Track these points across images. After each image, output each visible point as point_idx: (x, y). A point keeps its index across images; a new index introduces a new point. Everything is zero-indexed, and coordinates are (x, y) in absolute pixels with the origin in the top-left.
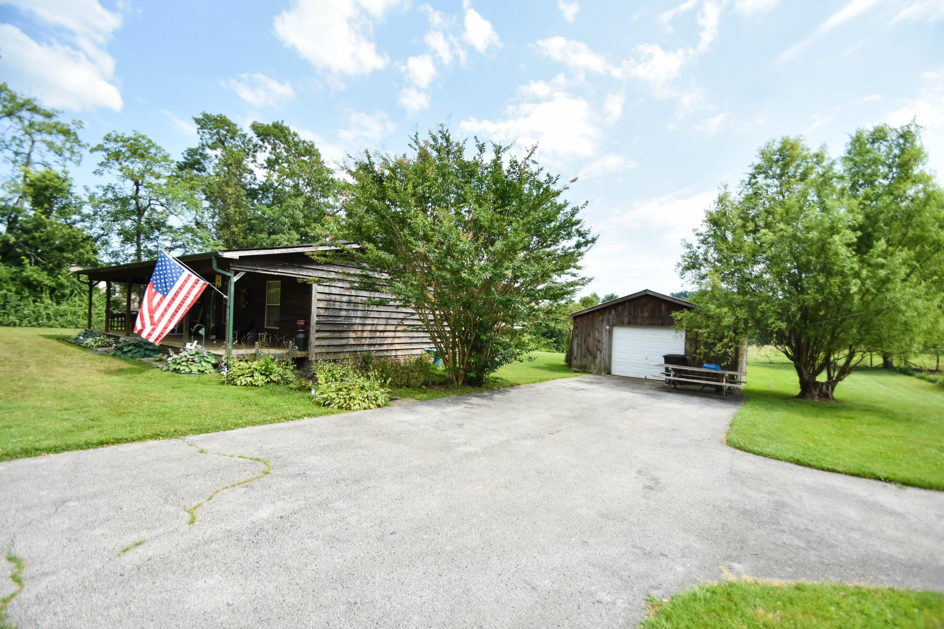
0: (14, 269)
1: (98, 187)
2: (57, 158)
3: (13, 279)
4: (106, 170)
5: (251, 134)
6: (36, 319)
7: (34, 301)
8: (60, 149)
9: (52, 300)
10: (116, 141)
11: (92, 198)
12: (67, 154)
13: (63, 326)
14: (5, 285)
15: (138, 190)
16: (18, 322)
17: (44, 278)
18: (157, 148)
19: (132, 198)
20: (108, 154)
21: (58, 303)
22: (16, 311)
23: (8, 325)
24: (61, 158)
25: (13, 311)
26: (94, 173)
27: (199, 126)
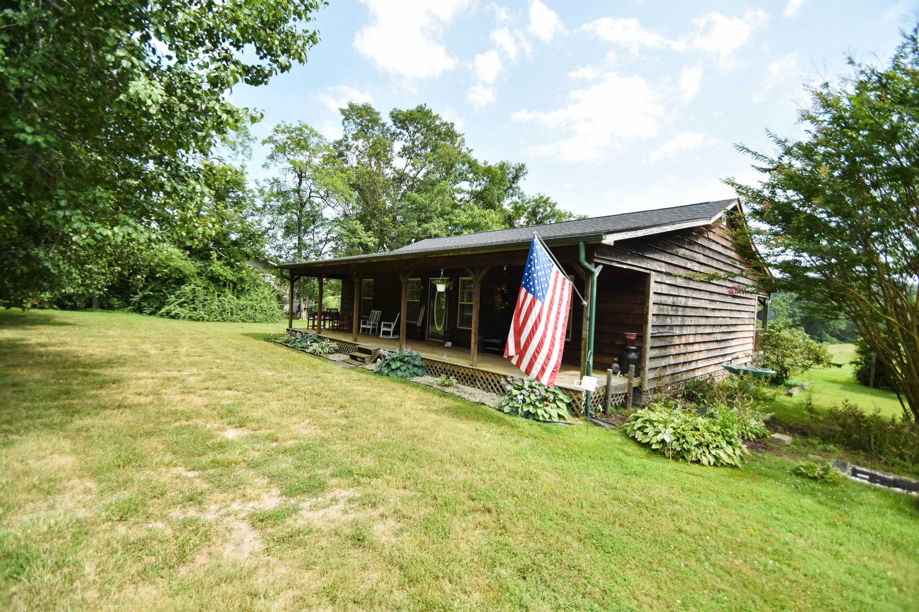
0: (199, 264)
1: (265, 180)
2: (231, 152)
3: (199, 274)
4: (272, 164)
5: (389, 123)
6: (221, 314)
7: (219, 296)
8: (234, 143)
9: (233, 294)
10: (283, 132)
11: (261, 191)
12: (240, 149)
13: (243, 321)
14: (192, 279)
15: (300, 183)
16: (206, 317)
17: (227, 273)
18: (320, 137)
19: (294, 190)
20: (276, 147)
21: (238, 298)
22: (204, 306)
23: (198, 320)
24: (233, 152)
25: (200, 305)
26: (263, 166)
27: (344, 117)
